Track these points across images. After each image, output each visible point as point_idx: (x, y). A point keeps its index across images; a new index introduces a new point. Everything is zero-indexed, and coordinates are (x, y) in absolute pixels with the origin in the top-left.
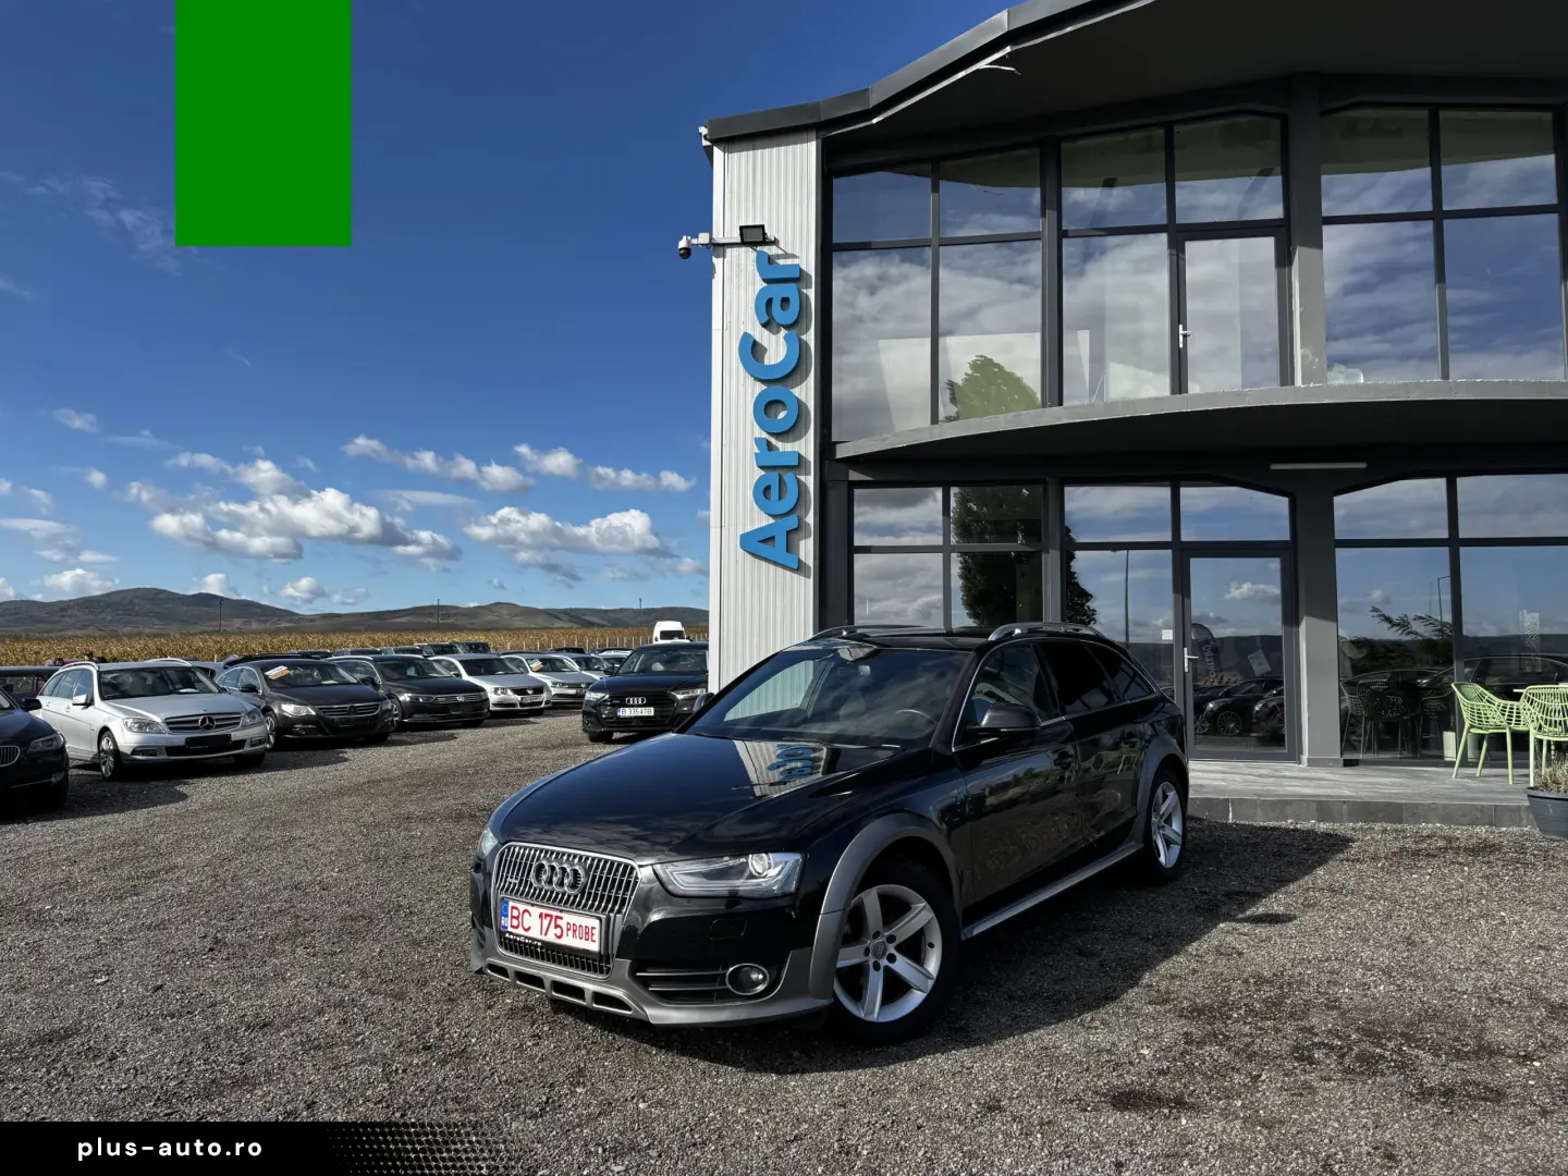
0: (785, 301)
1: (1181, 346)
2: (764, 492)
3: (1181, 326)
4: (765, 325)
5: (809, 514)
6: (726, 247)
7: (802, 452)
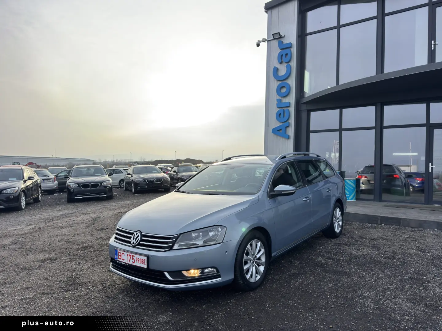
0: (286, 54)
1: (433, 49)
2: (279, 115)
3: (433, 41)
4: (281, 63)
5: (292, 121)
6: (270, 42)
7: (291, 102)
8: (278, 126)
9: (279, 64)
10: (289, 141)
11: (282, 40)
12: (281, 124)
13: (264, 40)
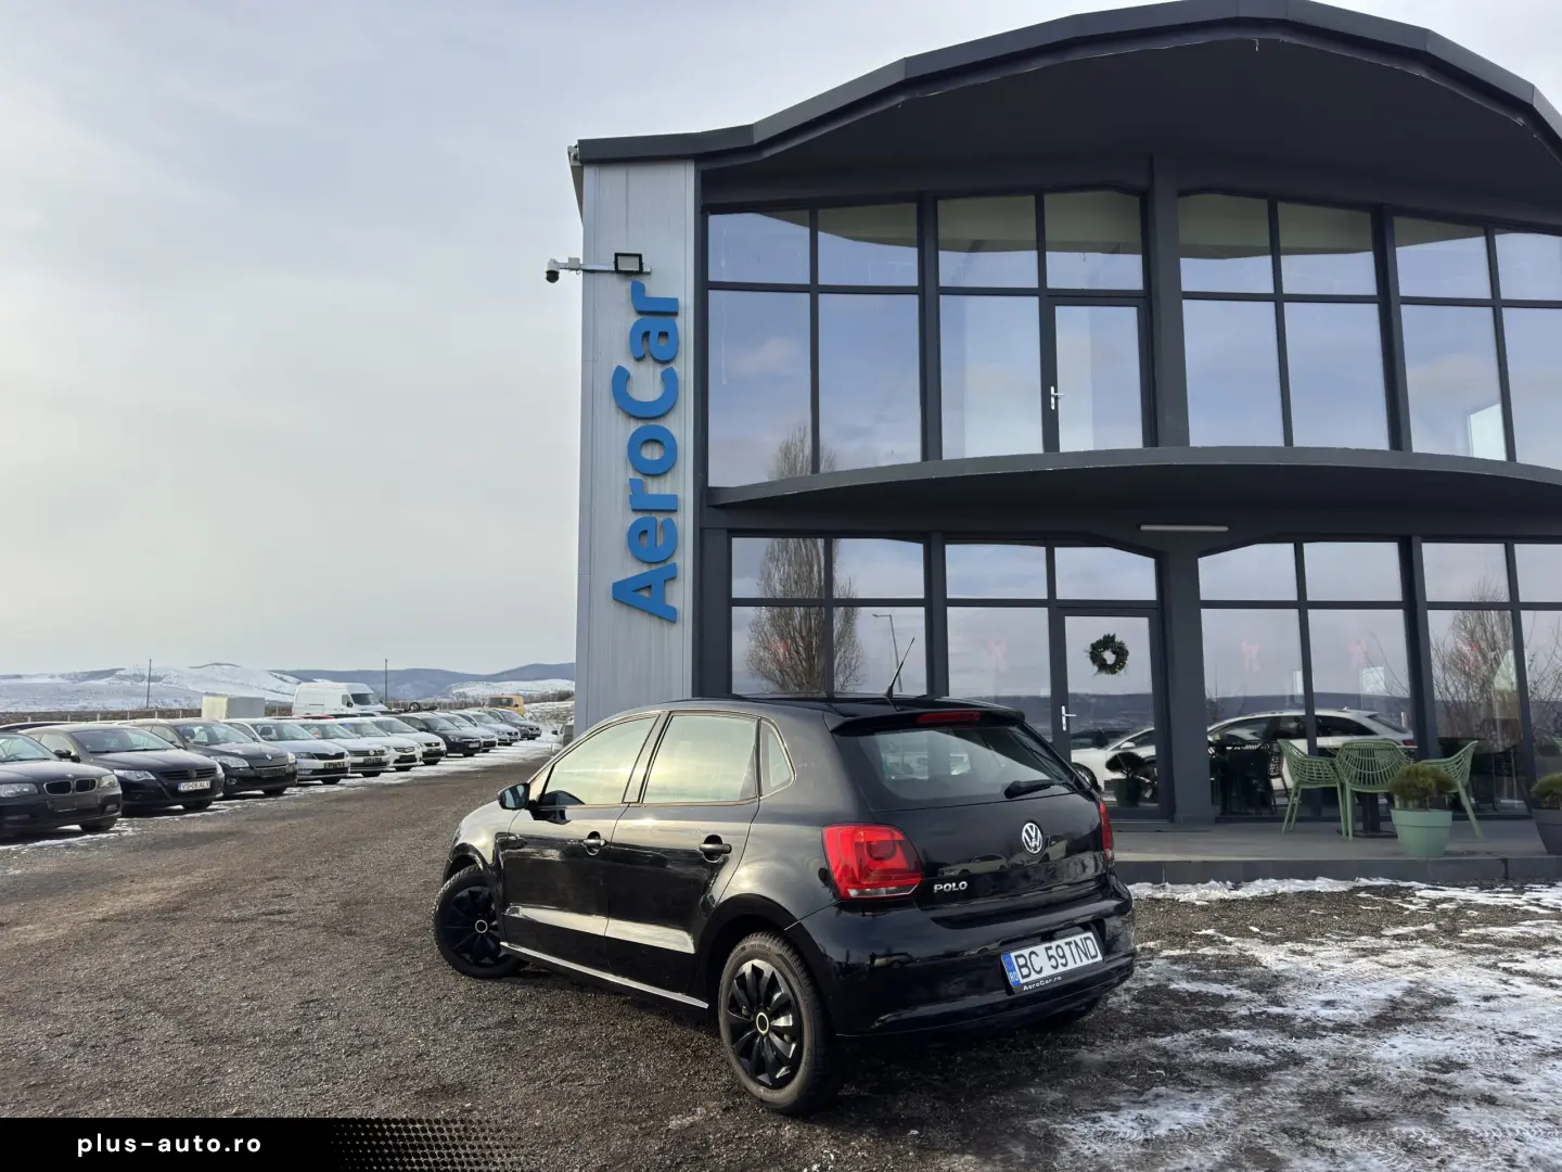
0: (663, 335)
1: (1053, 408)
2: (639, 537)
3: (1052, 389)
4: (639, 359)
5: (685, 560)
6: (596, 275)
7: (680, 495)
8: (630, 575)
9: (632, 360)
10: (676, 629)
11: (645, 281)
12: (645, 569)
13: (573, 266)
